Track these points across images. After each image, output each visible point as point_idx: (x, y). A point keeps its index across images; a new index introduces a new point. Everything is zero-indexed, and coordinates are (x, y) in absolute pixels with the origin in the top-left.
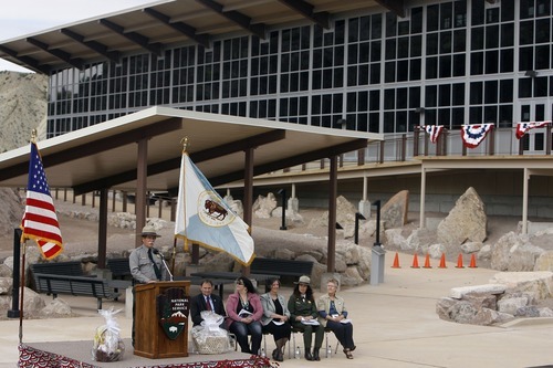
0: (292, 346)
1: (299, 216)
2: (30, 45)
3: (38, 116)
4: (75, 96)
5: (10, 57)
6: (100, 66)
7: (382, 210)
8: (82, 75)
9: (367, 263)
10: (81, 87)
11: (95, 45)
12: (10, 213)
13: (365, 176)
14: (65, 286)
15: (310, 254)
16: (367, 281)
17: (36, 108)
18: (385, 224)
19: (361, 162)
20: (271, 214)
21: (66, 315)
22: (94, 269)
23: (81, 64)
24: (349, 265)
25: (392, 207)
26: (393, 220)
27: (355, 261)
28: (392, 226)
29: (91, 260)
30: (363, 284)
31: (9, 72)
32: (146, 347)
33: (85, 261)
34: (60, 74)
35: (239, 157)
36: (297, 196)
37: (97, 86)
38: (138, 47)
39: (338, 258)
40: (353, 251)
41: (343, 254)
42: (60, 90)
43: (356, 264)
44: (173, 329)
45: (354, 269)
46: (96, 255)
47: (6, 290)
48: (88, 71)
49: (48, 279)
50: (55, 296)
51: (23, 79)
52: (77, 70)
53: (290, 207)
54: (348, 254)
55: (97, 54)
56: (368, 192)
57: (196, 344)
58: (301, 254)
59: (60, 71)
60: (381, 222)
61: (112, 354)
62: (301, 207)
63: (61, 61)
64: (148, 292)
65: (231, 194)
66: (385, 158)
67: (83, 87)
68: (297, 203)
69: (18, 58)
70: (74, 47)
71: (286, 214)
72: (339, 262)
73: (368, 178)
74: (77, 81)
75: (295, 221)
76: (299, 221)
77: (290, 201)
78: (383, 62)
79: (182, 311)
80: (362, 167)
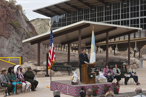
0: (122, 81)
1: (119, 52)
2: (46, 9)
3: (47, 30)
4: (58, 23)
5: (41, 13)
6: (64, 15)
7: (141, 50)
8: (60, 17)
9: (138, 63)
10: (59, 20)
11: (63, 9)
12: (43, 52)
13: (136, 41)
14: (60, 68)
15: (123, 60)
16: (138, 67)
17: (46, 28)
18: (141, 54)
19: (135, 37)
20: (111, 52)
21: (60, 76)
22: (67, 65)
23: (59, 14)
24: (133, 63)
25: (143, 49)
26: (144, 52)
27: (135, 62)
28: (143, 54)
29: (66, 63)
30: (137, 68)
31: (39, 19)
32: (85, 81)
33: (64, 63)
34: (54, 17)
35: (105, 34)
36: (118, 47)
37: (64, 20)
38: (74, 9)
39: (131, 61)
40: (134, 60)
41: (132, 60)
42: (54, 21)
43: (135, 63)
44: (92, 76)
45: (135, 64)
46: (67, 61)
47: (44, 70)
48: (61, 16)
49: (55, 67)
50: (57, 71)
51: (43, 20)
52: (58, 16)
53: (116, 50)
54: (133, 60)
55: (64, 11)
56: (137, 46)
57: (98, 80)
58: (121, 60)
59: (54, 16)
60: (141, 53)
61: (76, 83)
62: (119, 50)
63: (54, 14)
64: (85, 67)
65: (100, 47)
66: (141, 37)
67: (60, 20)
68: (118, 49)
69: (43, 13)
70: (58, 10)
71: (115, 52)
72: (131, 62)
73: (136, 42)
74: (58, 19)
75: (117, 53)
76: (118, 54)
77: (116, 49)
78: (140, 11)
79: (94, 71)
80: (135, 39)
